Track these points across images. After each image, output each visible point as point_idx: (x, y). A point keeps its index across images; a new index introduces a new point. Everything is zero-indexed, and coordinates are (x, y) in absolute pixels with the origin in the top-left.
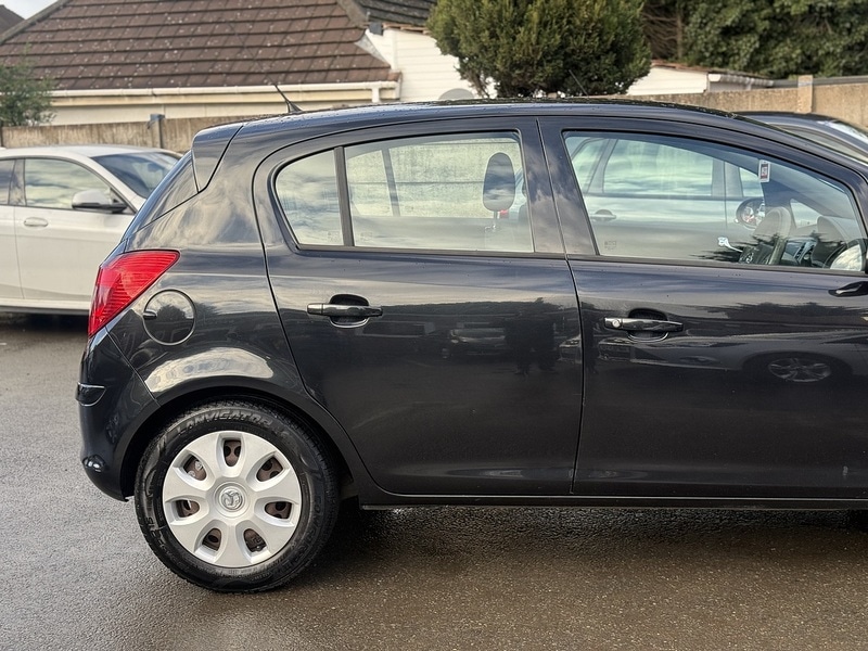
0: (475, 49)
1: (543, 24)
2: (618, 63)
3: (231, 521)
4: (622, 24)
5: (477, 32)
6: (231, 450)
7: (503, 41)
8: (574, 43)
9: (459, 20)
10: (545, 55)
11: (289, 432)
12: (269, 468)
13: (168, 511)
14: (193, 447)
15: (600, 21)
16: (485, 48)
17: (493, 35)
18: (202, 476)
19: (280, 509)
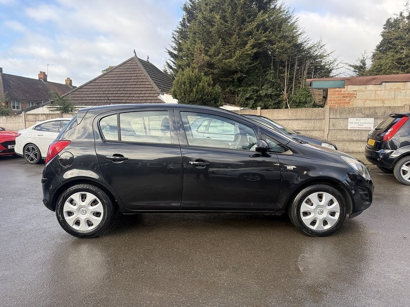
0: (180, 97)
1: (197, 92)
2: (215, 103)
3: (83, 218)
4: (216, 94)
5: (181, 93)
6: (83, 197)
7: (187, 96)
8: (204, 97)
9: (177, 90)
10: (197, 100)
11: (100, 192)
12: (94, 203)
13: (65, 215)
14: (72, 197)
15: (211, 92)
16: (183, 97)
17: (185, 94)
18: (75, 205)
19: (97, 214)
